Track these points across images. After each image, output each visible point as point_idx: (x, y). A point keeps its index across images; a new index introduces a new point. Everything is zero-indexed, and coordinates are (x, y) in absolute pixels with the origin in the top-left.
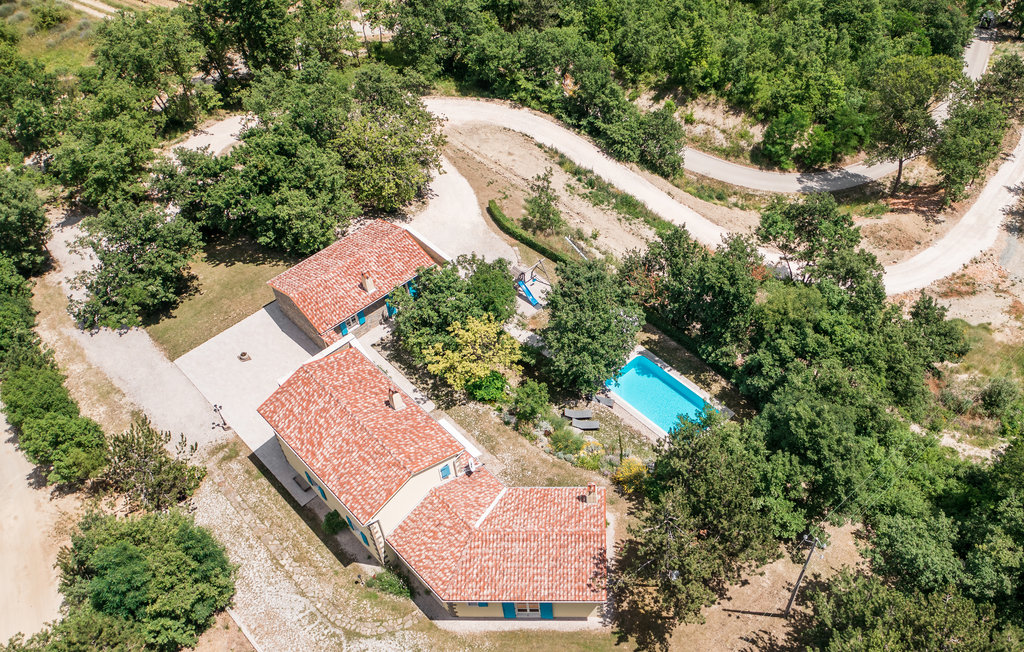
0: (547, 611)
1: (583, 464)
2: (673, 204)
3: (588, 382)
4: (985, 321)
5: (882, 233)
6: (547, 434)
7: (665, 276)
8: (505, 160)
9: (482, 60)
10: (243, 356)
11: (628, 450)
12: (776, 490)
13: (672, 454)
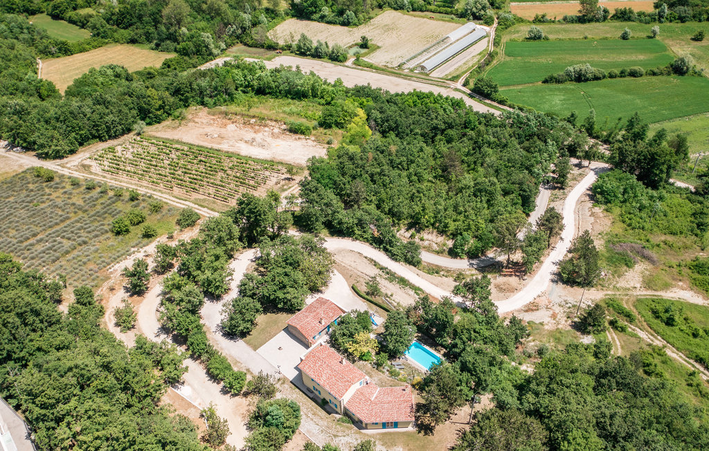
0: (396, 425)
1: (401, 380)
2: (420, 279)
3: (399, 352)
4: (541, 321)
5: (501, 286)
6: (388, 371)
7: (421, 312)
8: (353, 264)
9: (340, 223)
10: (280, 348)
11: (415, 375)
12: (464, 384)
13: (431, 374)
